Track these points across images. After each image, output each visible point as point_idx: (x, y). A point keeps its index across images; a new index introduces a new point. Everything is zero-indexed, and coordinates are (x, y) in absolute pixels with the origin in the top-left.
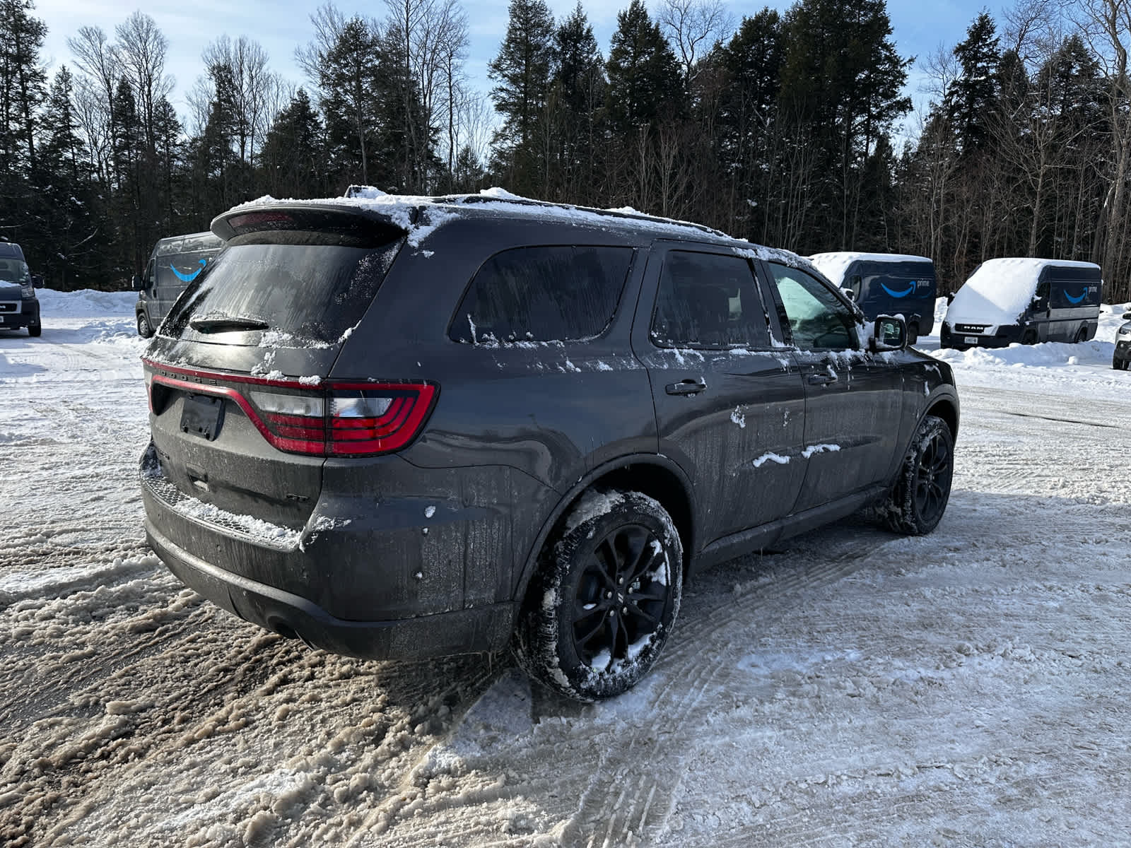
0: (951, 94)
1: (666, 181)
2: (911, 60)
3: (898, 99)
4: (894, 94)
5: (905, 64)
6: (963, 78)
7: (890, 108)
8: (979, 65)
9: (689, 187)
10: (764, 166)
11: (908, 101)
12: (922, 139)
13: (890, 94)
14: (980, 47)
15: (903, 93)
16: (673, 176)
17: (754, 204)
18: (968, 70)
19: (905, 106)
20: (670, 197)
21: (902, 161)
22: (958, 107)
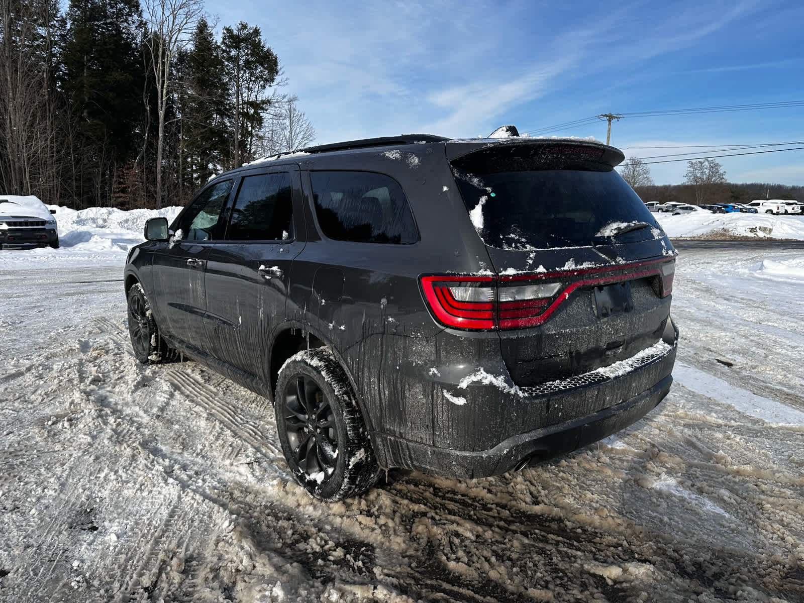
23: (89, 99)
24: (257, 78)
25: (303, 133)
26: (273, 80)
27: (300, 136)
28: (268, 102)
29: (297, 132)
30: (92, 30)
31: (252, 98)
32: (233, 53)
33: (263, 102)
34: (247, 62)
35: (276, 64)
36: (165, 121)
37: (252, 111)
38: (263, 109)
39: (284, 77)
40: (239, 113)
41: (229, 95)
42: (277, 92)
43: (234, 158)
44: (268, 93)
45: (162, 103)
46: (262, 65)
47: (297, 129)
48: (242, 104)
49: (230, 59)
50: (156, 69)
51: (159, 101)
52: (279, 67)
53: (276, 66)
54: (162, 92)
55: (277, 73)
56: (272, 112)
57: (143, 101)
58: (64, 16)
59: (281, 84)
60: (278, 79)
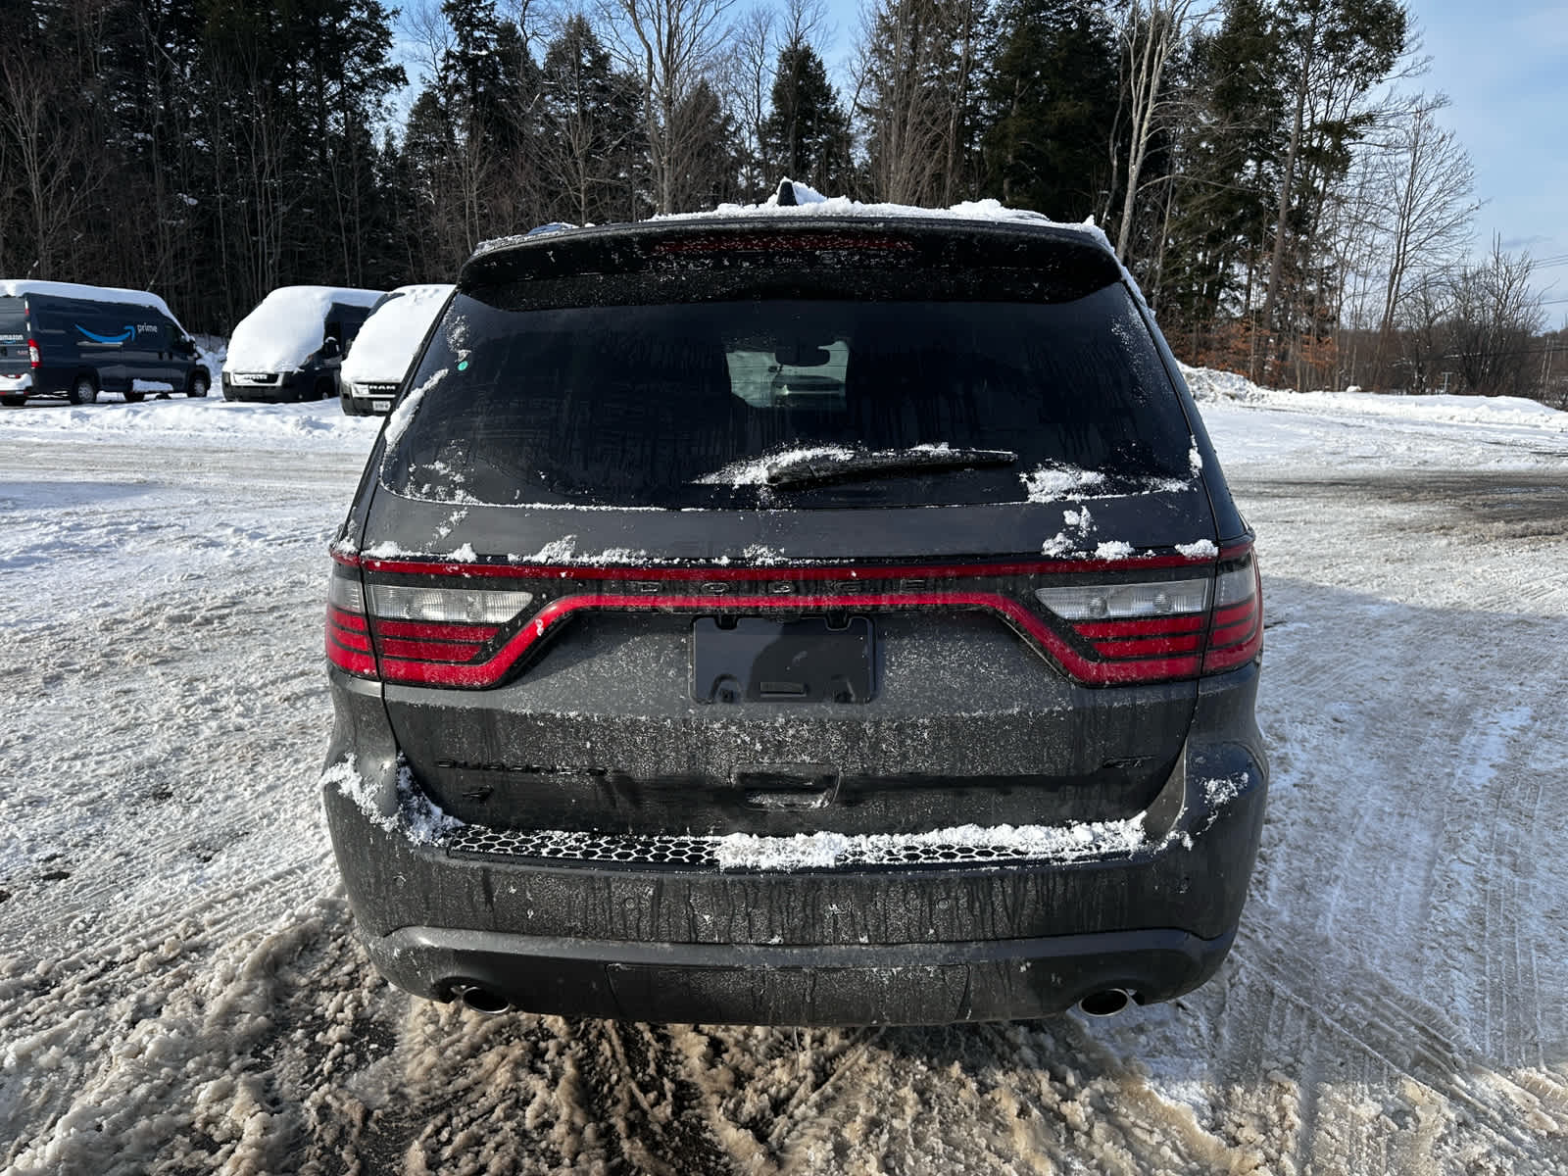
0: (447, 68)
1: (30, 152)
2: (395, 12)
3: (388, 65)
4: (379, 58)
5: (387, 16)
6: (459, 49)
7: (374, 75)
8: (477, 34)
9: (77, 167)
10: (200, 143)
11: (400, 69)
12: (409, 126)
13: (373, 57)
14: (473, 9)
15: (392, 58)
16: (42, 144)
17: (193, 202)
18: (464, 39)
19: (396, 76)
20: (45, 181)
21: (386, 153)
22: (457, 87)
23: (1015, 158)
24: (1352, 68)
25: (1442, 179)
26: (1386, 67)
27: (1434, 188)
28: (1370, 118)
29: (1428, 179)
30: (1038, 30)
31: (1337, 115)
32: (1304, 20)
33: (1357, 121)
34: (1331, 36)
35: (1399, 26)
36: (1139, 183)
37: (1328, 143)
38: (1354, 135)
39: (1421, 54)
40: (1300, 151)
41: (1282, 115)
42: (1395, 93)
43: (1271, 247)
44: (1376, 96)
45: (1137, 151)
46: (1365, 36)
47: (1428, 170)
48: (1311, 129)
49: (1295, 35)
50: (1136, 84)
51: (1133, 147)
52: (1406, 37)
53: (1400, 33)
54: (1141, 126)
55: (1401, 49)
56: (1379, 140)
57: (1108, 152)
58: (994, 13)
59: (1412, 72)
60: (1402, 62)
